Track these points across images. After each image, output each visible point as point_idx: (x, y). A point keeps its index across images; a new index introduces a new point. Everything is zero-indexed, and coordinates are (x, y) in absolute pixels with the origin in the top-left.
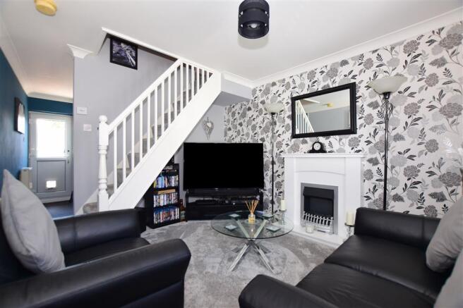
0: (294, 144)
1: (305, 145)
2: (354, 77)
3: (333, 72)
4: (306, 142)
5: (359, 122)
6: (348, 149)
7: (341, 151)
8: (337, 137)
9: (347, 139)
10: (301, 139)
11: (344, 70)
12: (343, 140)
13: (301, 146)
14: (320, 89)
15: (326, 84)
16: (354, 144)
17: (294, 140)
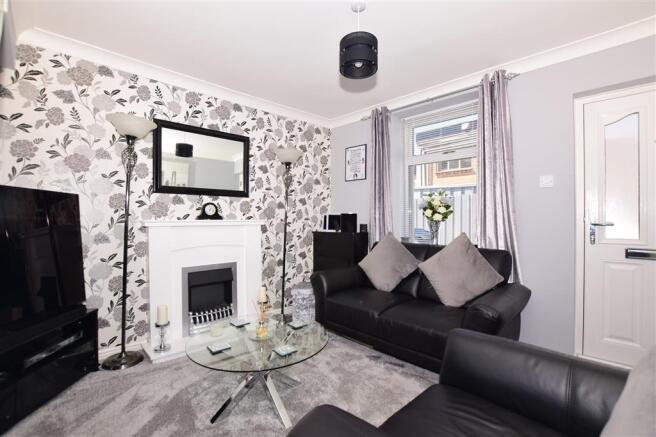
0: (157, 202)
1: (179, 206)
2: (247, 130)
3: (223, 112)
4: (181, 201)
5: (252, 184)
6: (239, 214)
7: (232, 216)
8: (228, 198)
9: (239, 202)
10: (172, 196)
11: (238, 117)
12: (235, 204)
13: (172, 207)
14: (205, 127)
15: (215, 122)
16: (245, 209)
17: (156, 196)
